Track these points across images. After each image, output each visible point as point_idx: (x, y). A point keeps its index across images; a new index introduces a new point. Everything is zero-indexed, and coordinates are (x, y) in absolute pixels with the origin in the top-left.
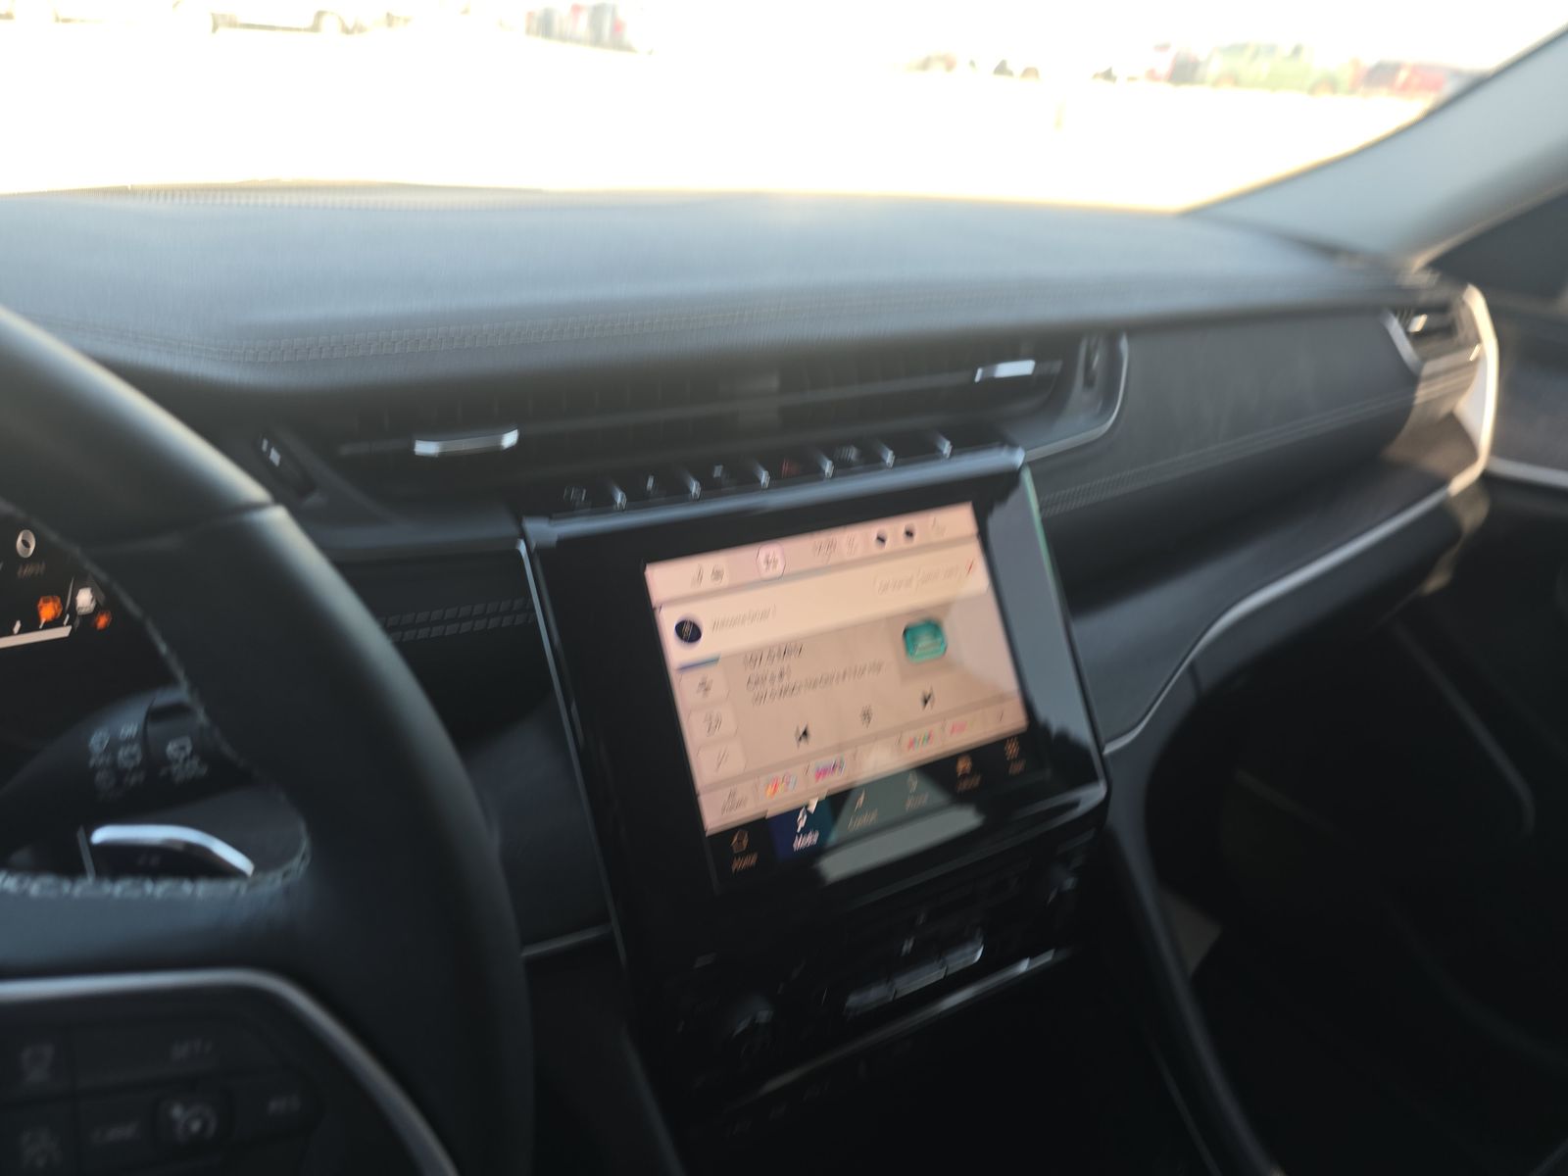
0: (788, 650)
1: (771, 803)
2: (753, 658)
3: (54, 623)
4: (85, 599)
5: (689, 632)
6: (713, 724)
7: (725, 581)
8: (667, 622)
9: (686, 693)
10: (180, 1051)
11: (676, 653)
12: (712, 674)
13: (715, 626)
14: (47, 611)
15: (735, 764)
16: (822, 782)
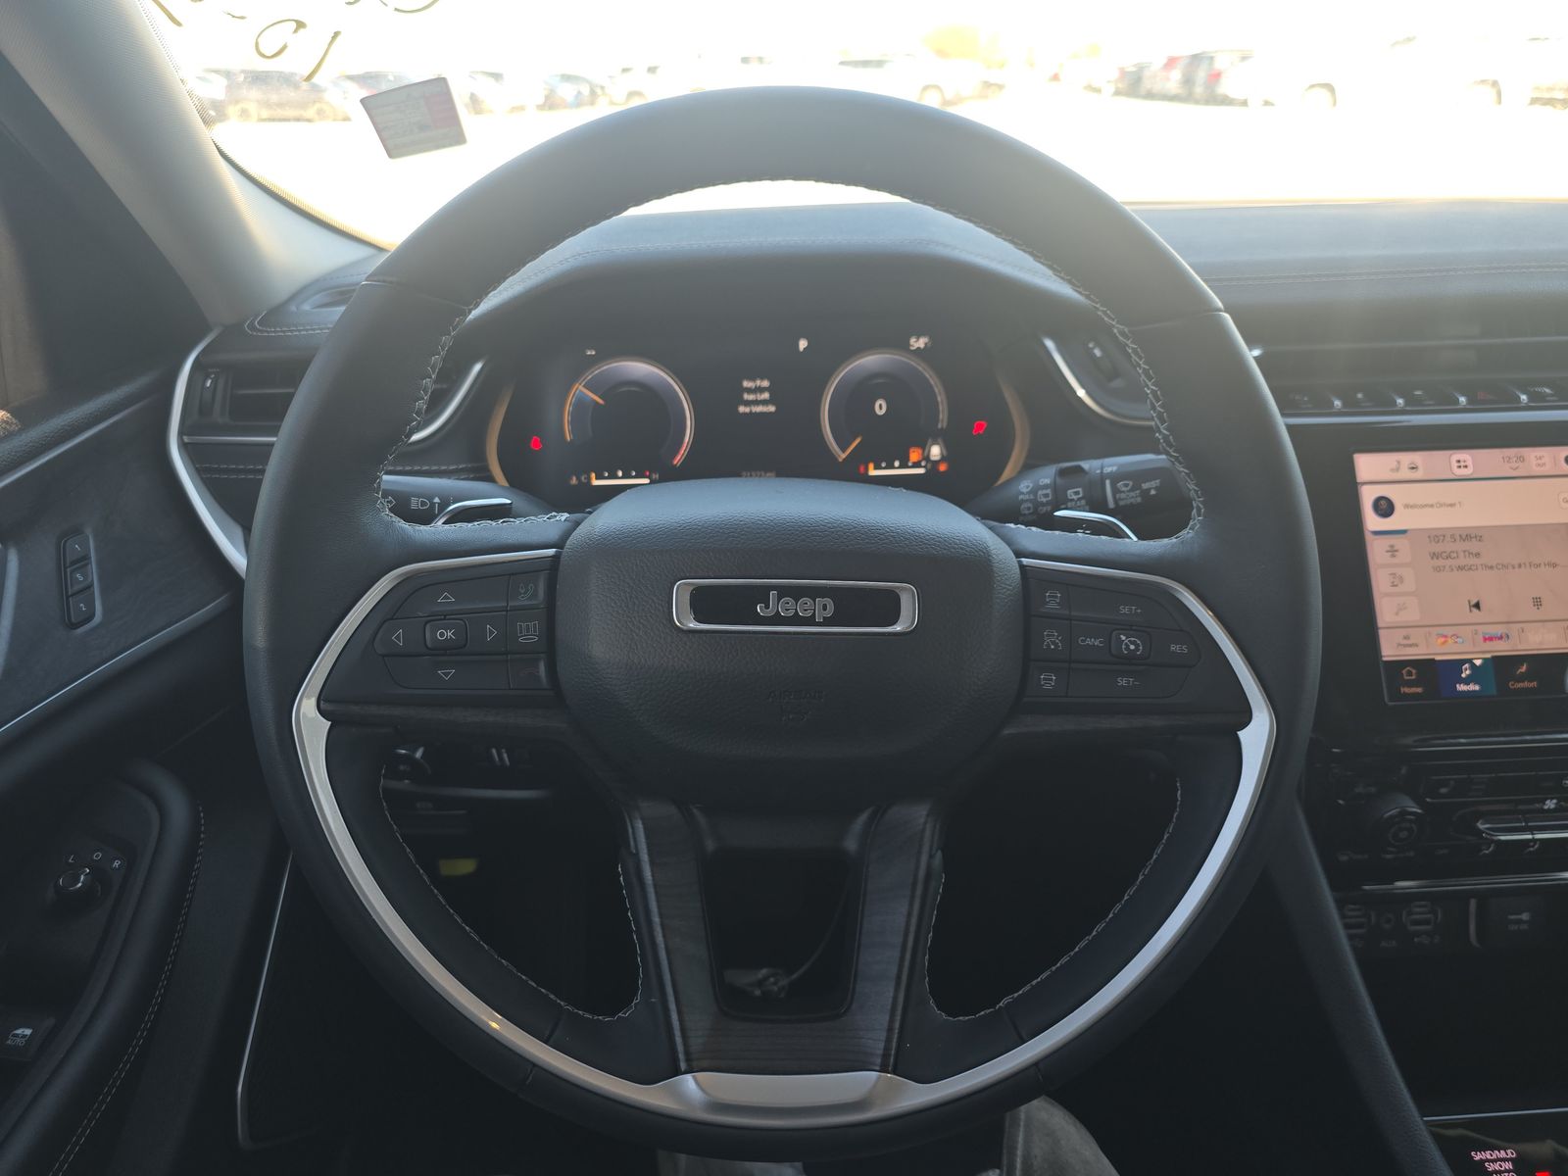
0: (1468, 535)
1: (1441, 650)
2: (1436, 536)
3: (917, 465)
4: (935, 451)
5: (1385, 507)
6: (1396, 580)
7: (1418, 475)
8: (1368, 496)
9: (1377, 552)
10: (1124, 610)
11: (1372, 521)
12: (1397, 541)
13: (1407, 506)
14: (915, 455)
15: (1412, 615)
16: (1489, 646)
